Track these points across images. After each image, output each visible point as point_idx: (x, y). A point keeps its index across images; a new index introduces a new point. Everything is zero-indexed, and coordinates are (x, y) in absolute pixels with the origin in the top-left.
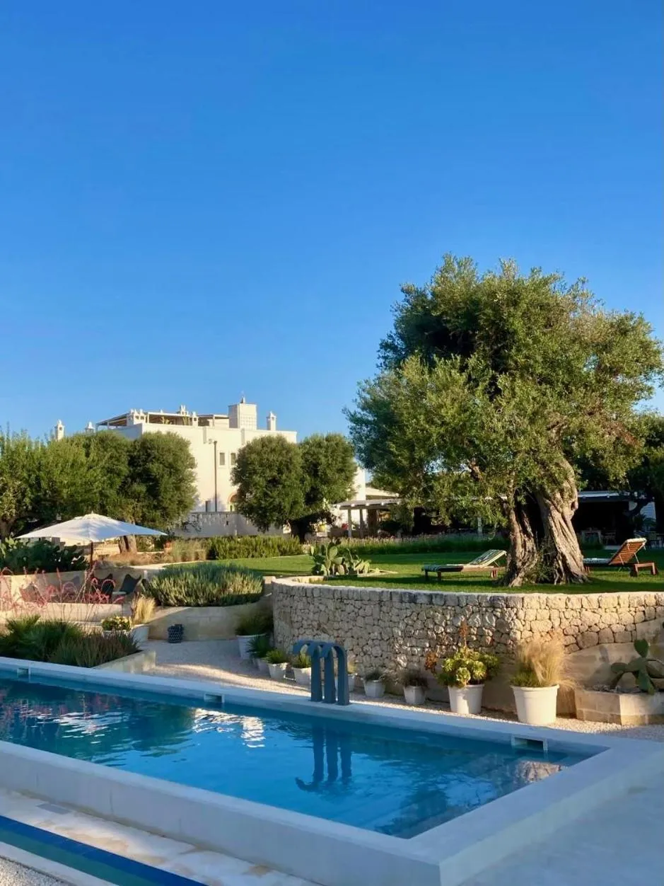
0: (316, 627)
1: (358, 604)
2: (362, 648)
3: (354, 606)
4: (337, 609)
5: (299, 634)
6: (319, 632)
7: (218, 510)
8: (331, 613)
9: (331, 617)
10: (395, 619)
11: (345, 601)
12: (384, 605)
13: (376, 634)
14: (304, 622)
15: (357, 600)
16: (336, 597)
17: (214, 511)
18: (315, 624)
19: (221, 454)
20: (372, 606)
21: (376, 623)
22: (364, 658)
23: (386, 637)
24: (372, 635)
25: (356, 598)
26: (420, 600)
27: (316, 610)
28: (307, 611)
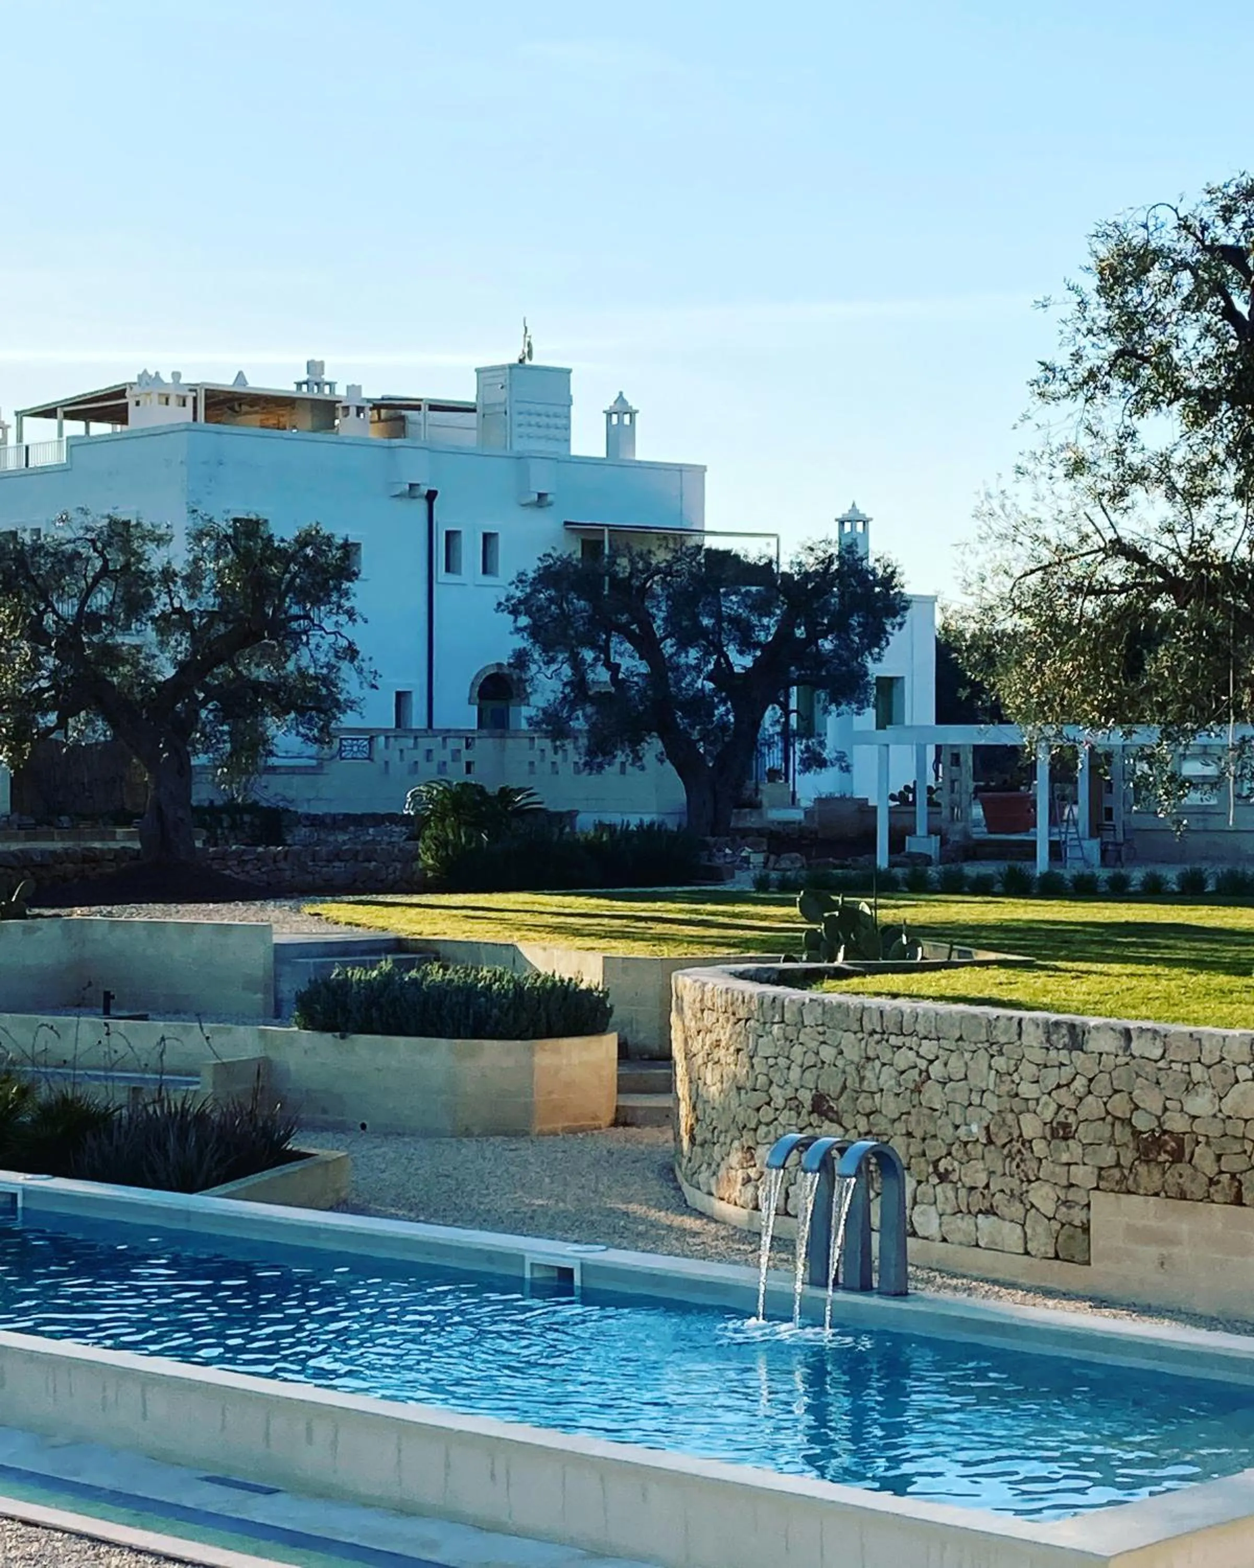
0: (808, 1104)
1: (928, 1048)
2: (936, 1164)
3: (918, 1053)
4: (868, 1059)
5: (759, 1123)
6: (814, 1118)
7: (435, 726)
8: (850, 1069)
9: (851, 1083)
10: (1027, 1090)
11: (893, 1040)
12: (1001, 1053)
13: (974, 1128)
14: (774, 1090)
15: (925, 1038)
16: (868, 1027)
17: (424, 725)
18: (806, 1097)
19: (449, 534)
20: (967, 1056)
21: (976, 1100)
22: (939, 1189)
23: (1002, 1139)
24: (962, 1131)
25: (922, 1032)
26: (1095, 1043)
27: (811, 1059)
28: (782, 1062)
